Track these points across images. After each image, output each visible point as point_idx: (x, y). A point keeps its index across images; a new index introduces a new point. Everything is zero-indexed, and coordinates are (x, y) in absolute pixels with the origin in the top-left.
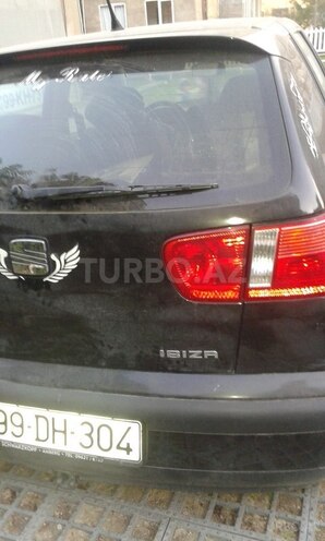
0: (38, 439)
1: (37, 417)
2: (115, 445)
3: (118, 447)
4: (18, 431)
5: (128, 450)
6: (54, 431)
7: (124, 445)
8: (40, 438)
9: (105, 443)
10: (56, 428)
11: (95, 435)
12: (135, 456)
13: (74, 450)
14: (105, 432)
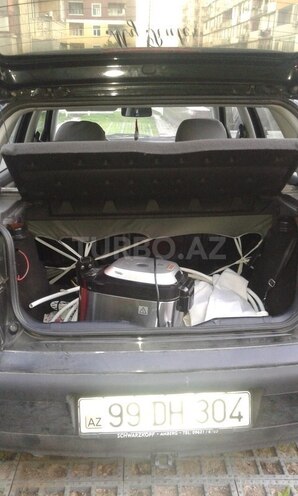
0: (155, 424)
1: (155, 403)
2: (228, 415)
3: (231, 417)
4: (134, 420)
5: (240, 417)
6: (171, 413)
7: (236, 414)
8: (158, 422)
9: (219, 415)
10: (173, 410)
11: (210, 411)
12: (246, 422)
13: (191, 428)
14: (219, 406)
